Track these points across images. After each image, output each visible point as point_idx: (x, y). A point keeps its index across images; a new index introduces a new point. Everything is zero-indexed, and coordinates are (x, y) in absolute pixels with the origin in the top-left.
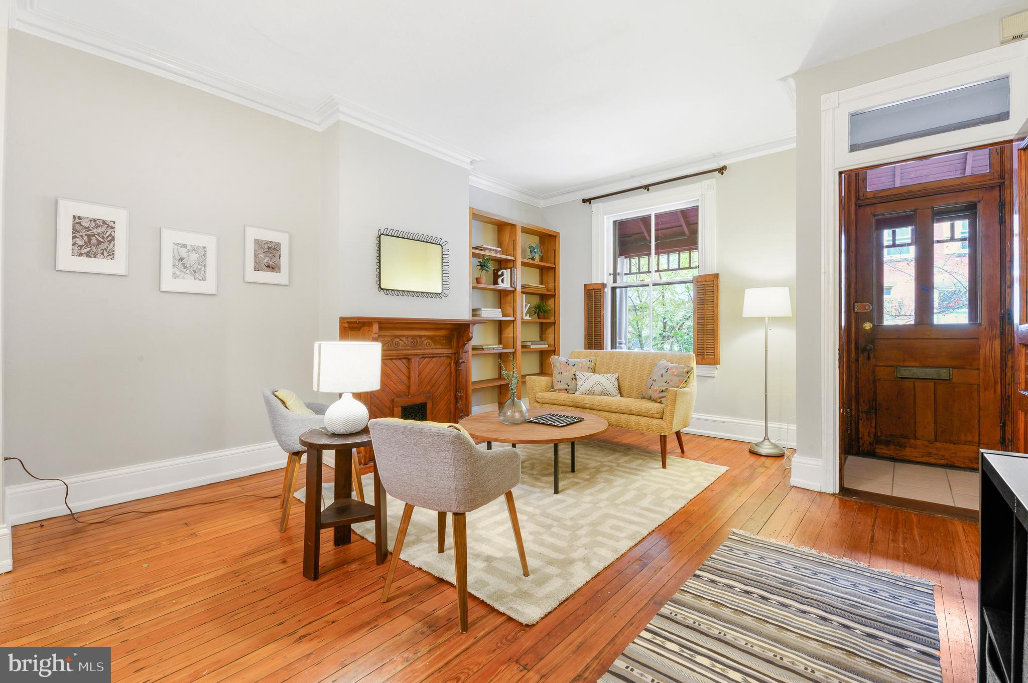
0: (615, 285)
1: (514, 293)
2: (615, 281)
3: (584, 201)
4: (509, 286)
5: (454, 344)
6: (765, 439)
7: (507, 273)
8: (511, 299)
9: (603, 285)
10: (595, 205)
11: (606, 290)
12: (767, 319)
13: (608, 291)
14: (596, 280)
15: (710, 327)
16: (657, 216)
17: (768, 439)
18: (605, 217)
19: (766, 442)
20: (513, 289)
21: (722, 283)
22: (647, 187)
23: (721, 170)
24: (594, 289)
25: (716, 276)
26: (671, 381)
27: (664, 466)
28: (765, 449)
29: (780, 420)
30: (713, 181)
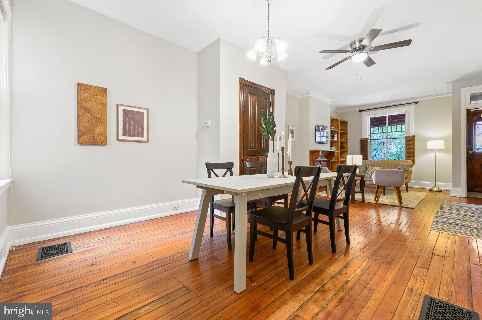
0: (371, 139)
1: (338, 142)
3: (360, 111)
4: (337, 140)
6: (435, 186)
7: (336, 135)
8: (336, 144)
9: (367, 139)
10: (363, 113)
11: (368, 141)
12: (435, 150)
13: (369, 141)
14: (364, 137)
15: (412, 152)
16: (389, 117)
17: (436, 186)
18: (368, 116)
19: (435, 187)
21: (416, 138)
22: (386, 107)
23: (416, 103)
24: (364, 140)
25: (414, 136)
26: (406, 168)
27: (407, 192)
28: (435, 189)
29: (439, 182)
30: (413, 106)
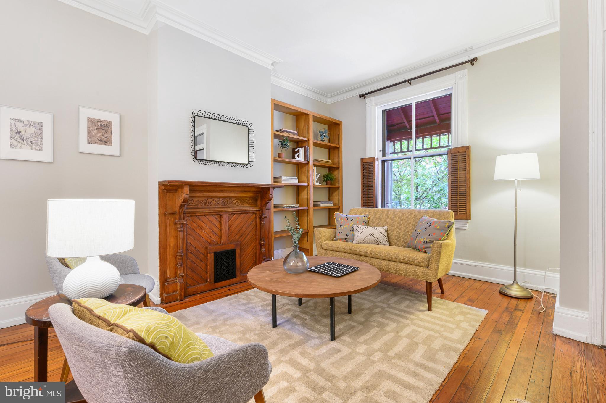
0: (384, 159)
1: (308, 165)
2: (384, 156)
3: (360, 96)
4: (303, 160)
5: (259, 203)
6: (514, 282)
7: (302, 150)
8: (305, 170)
9: (375, 159)
10: (369, 100)
11: (377, 163)
12: (516, 181)
13: (379, 163)
14: (370, 155)
15: (462, 189)
16: (417, 104)
17: (517, 283)
18: (376, 107)
19: (515, 286)
20: (307, 162)
21: (473, 154)
22: (409, 81)
23: (472, 61)
24: (368, 162)
25: (468, 148)
26: (434, 234)
27: (430, 309)
28: (515, 291)
29: (525, 266)
30: (468, 69)
